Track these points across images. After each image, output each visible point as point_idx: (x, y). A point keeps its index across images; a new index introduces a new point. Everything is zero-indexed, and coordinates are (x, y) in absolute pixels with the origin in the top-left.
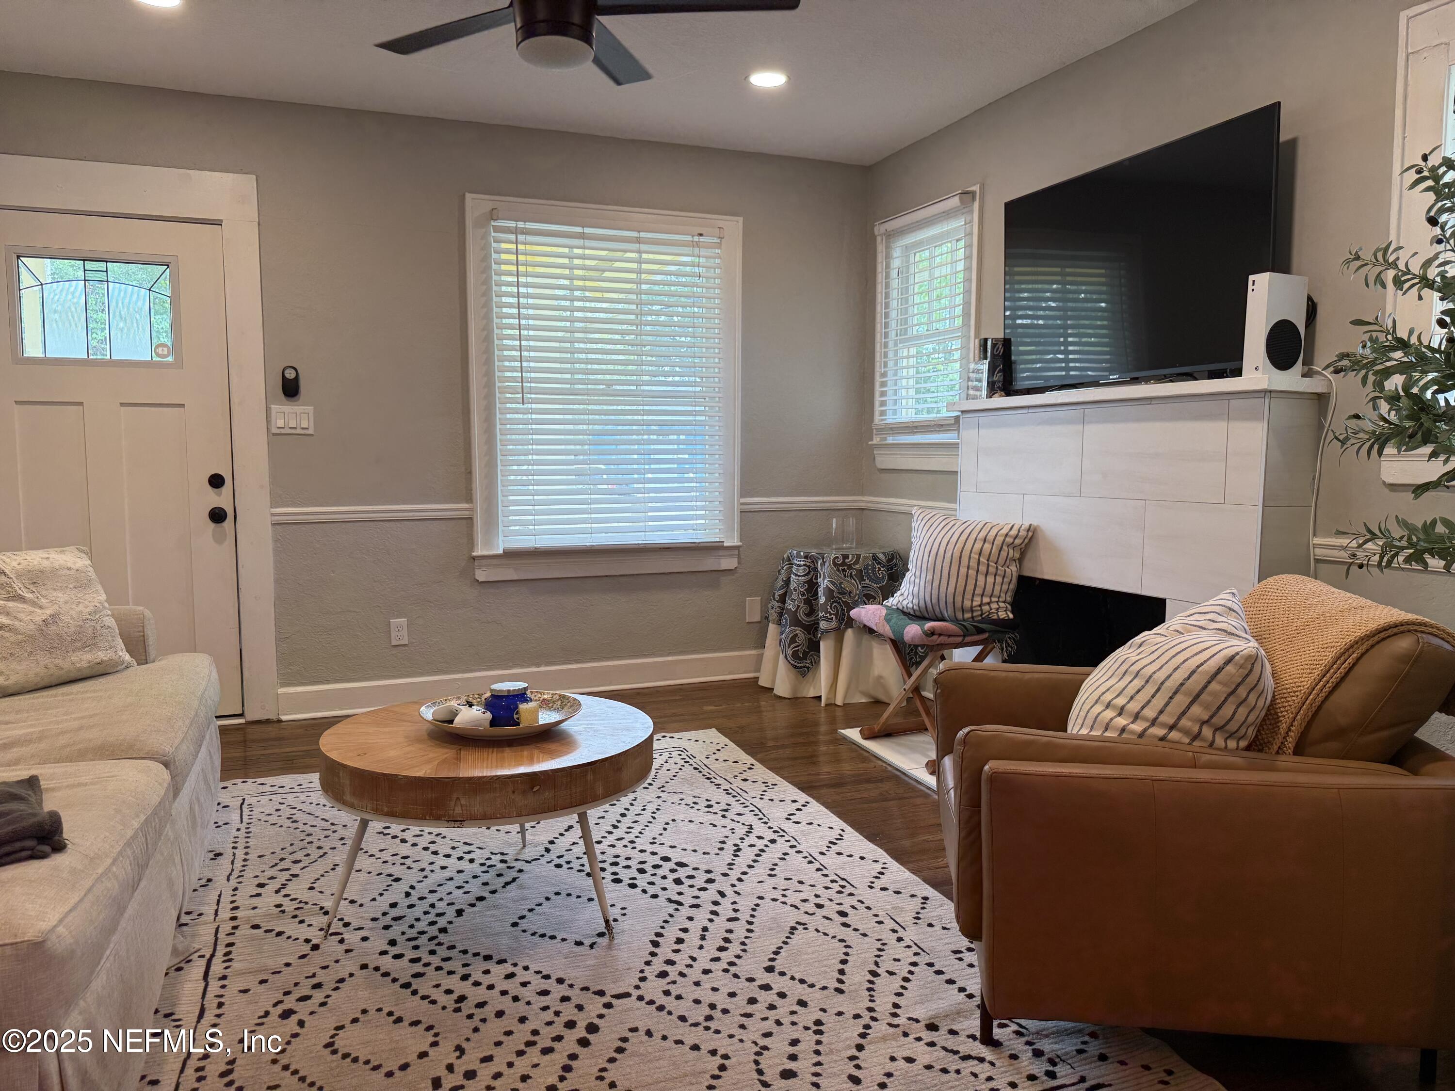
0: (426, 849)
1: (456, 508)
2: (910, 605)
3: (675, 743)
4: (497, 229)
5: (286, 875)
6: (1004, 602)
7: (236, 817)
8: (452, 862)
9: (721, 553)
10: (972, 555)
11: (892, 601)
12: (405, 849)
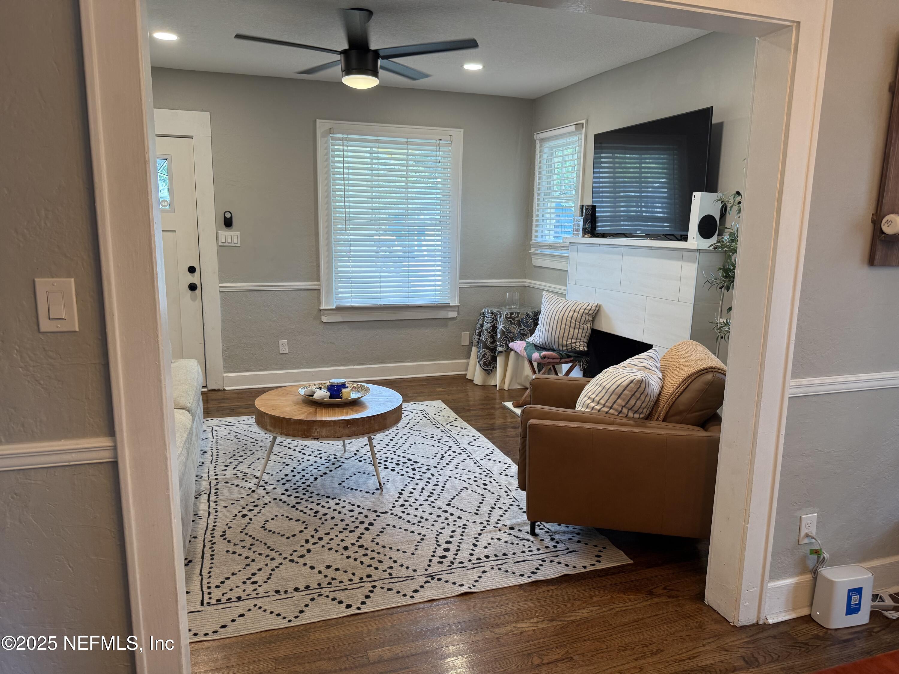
0: (300, 452)
1: (312, 285)
2: (538, 342)
3: (420, 407)
4: (333, 139)
5: (237, 462)
6: (583, 342)
7: (210, 436)
8: (312, 458)
9: (449, 309)
10: (568, 318)
11: (530, 340)
12: (290, 452)
